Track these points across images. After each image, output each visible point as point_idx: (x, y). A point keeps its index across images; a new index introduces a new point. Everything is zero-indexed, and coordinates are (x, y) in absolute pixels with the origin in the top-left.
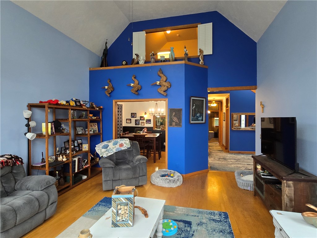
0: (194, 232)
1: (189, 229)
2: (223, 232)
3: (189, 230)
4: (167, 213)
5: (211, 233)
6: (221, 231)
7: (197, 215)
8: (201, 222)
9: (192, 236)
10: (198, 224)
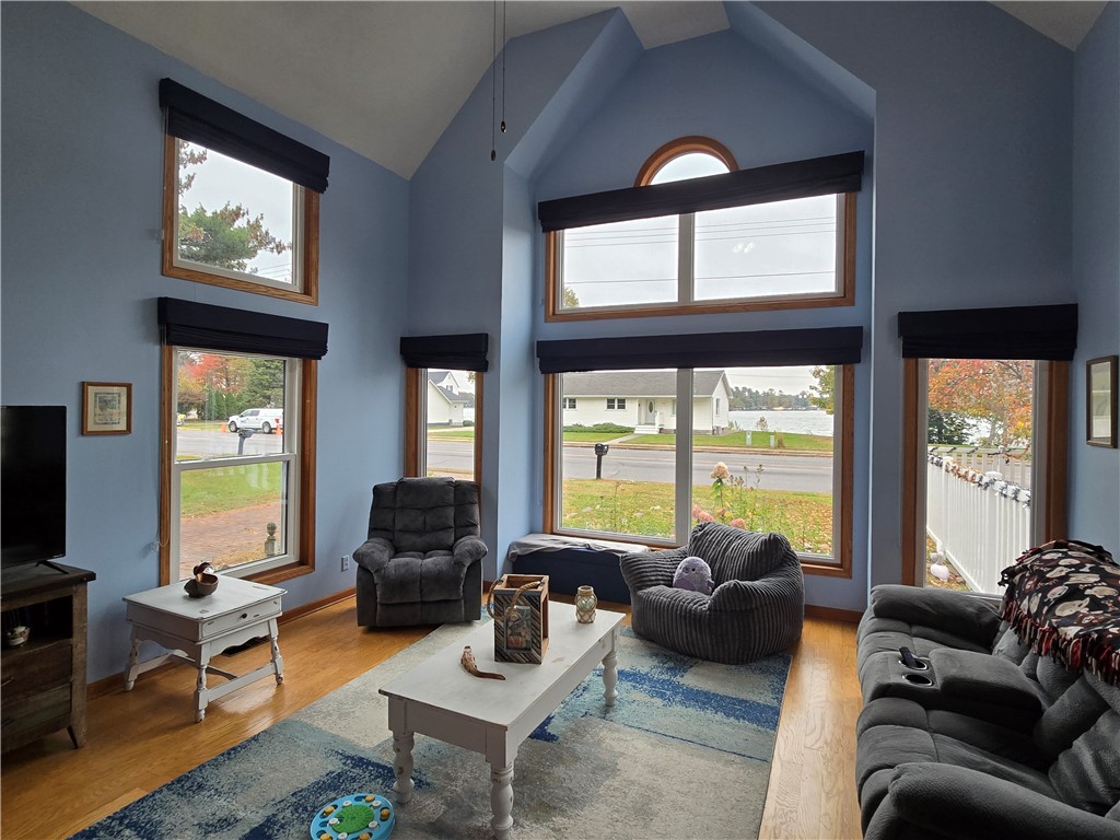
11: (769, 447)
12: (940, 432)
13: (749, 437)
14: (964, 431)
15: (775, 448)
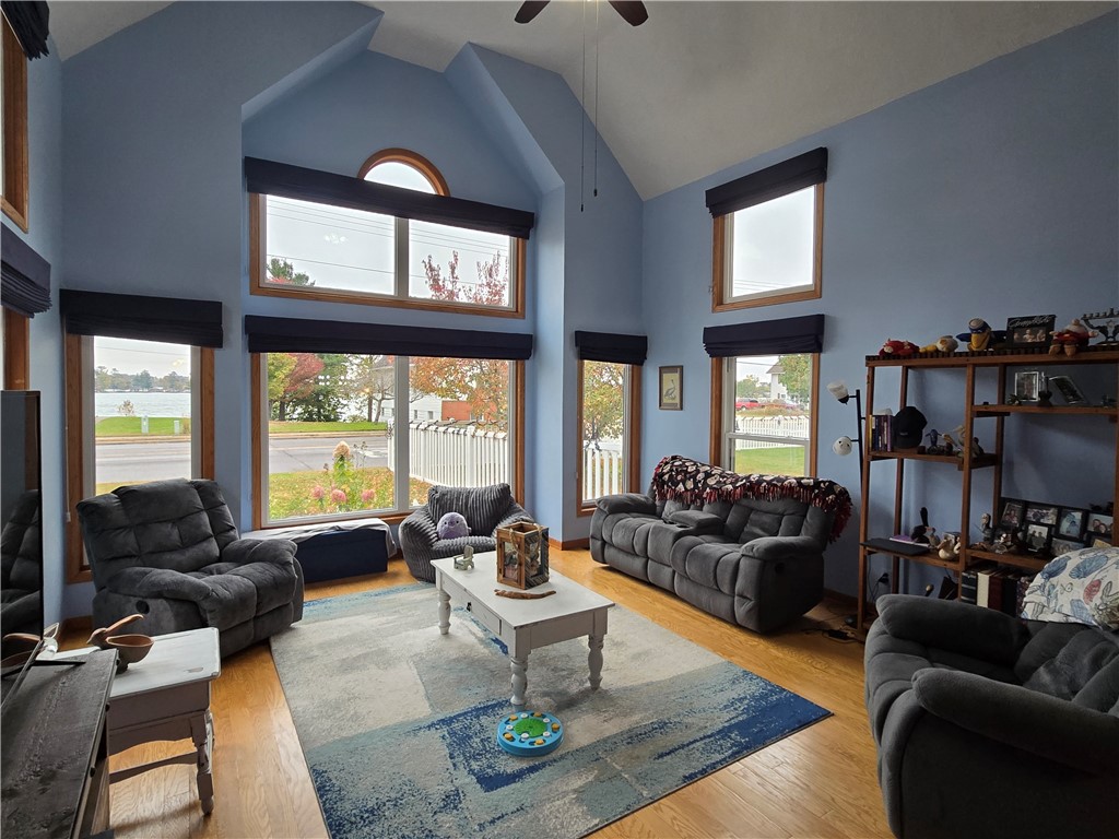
0: (454, 765)
1: (475, 765)
2: (367, 811)
3: (473, 763)
4: (591, 778)
5: (405, 787)
6: (372, 812)
7: (489, 829)
8: (455, 807)
9: (451, 754)
10: (458, 795)
11: (173, 434)
12: (319, 411)
13: (145, 423)
14: (338, 410)
15: (181, 434)
